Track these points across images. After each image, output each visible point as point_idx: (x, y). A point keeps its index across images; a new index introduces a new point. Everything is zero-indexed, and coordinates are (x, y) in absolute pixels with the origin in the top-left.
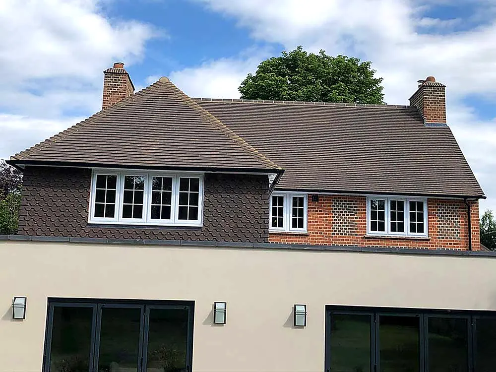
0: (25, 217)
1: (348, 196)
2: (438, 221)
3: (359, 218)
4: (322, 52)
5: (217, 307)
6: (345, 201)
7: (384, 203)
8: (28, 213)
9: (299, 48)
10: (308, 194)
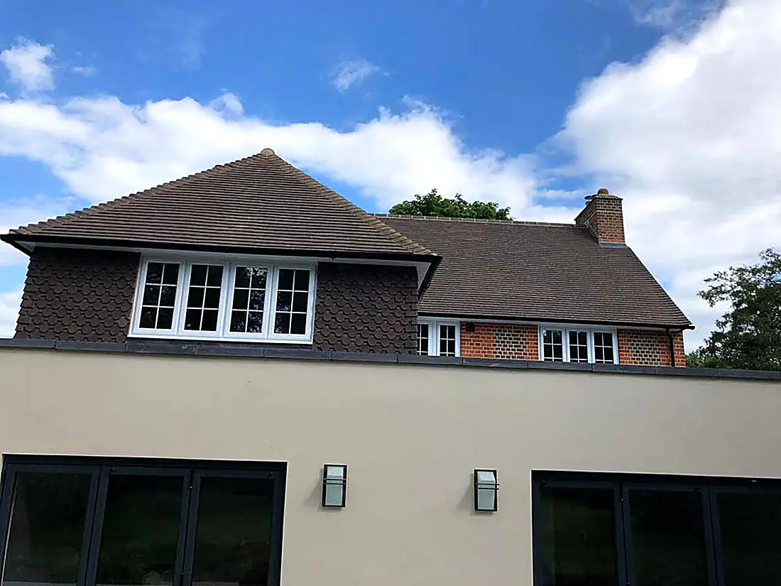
0: (26, 326)
1: (514, 324)
2: (632, 359)
3: (529, 354)
4: (458, 197)
5: (329, 474)
6: (509, 331)
7: (561, 334)
8: (32, 320)
9: (433, 191)
10: (461, 322)
